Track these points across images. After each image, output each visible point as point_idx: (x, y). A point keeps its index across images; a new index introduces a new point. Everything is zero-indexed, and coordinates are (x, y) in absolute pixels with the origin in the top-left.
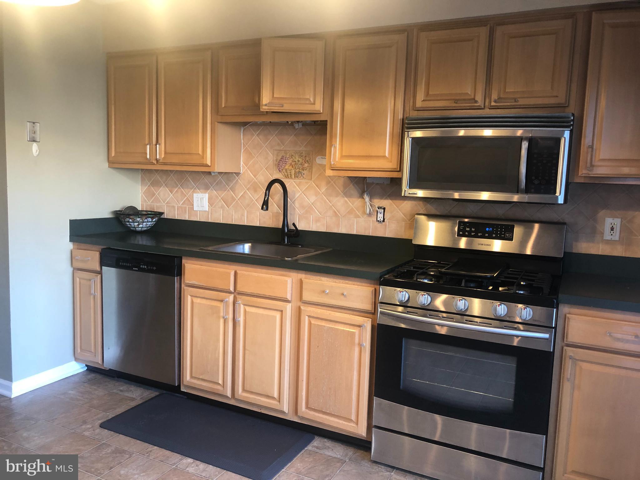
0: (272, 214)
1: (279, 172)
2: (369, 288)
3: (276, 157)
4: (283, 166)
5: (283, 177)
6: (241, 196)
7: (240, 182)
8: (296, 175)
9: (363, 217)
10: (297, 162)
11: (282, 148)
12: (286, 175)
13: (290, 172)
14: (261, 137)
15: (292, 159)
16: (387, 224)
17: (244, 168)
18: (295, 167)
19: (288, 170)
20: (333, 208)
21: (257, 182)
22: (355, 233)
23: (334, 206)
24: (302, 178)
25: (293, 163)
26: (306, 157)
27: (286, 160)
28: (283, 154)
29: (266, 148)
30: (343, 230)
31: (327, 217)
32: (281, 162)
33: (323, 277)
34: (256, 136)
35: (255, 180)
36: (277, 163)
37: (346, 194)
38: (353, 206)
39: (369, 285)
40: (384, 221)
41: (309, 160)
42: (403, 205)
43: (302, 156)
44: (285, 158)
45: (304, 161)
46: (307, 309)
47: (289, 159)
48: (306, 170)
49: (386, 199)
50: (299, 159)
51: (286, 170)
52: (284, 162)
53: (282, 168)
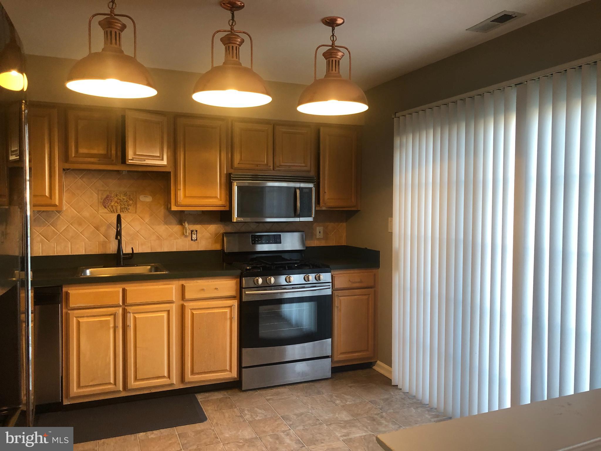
0: (98, 243)
1: (105, 208)
2: (233, 281)
3: (101, 197)
4: (108, 203)
5: (109, 212)
6: (64, 230)
7: (62, 218)
8: (122, 210)
9: (181, 238)
10: (122, 200)
11: (106, 189)
12: (112, 210)
13: (116, 208)
14: (84, 180)
15: (117, 198)
16: (199, 241)
17: (67, 205)
18: (121, 204)
19: (114, 206)
20: (156, 233)
21: (81, 217)
22: (175, 250)
23: (156, 232)
24: (127, 212)
25: (118, 201)
26: (130, 196)
27: (112, 199)
28: (108, 193)
29: (90, 189)
30: (166, 250)
31: (151, 241)
32: (106, 200)
33: (199, 280)
34: (79, 179)
35: (79, 216)
36: (102, 201)
37: (166, 223)
38: (172, 231)
39: (230, 279)
40: (196, 240)
41: (133, 198)
42: (210, 227)
43: (126, 195)
44: (110, 197)
45: (129, 199)
46: (190, 305)
47: (114, 197)
48: (131, 206)
49: (197, 224)
50: (124, 198)
51: (112, 206)
52: (109, 200)
53: (108, 205)
